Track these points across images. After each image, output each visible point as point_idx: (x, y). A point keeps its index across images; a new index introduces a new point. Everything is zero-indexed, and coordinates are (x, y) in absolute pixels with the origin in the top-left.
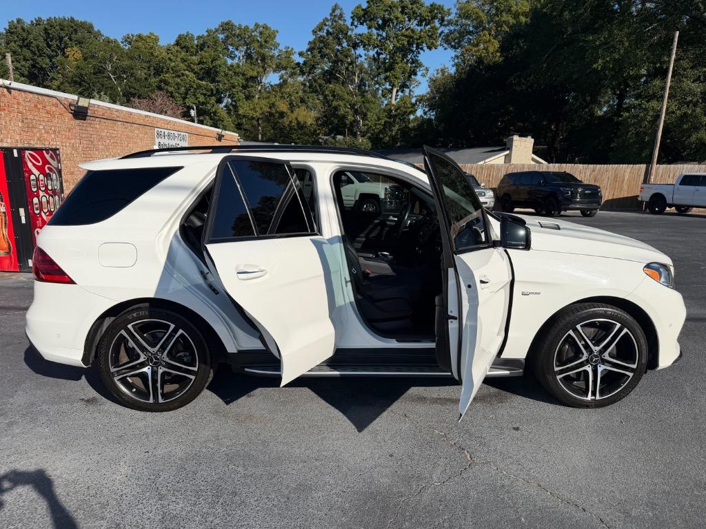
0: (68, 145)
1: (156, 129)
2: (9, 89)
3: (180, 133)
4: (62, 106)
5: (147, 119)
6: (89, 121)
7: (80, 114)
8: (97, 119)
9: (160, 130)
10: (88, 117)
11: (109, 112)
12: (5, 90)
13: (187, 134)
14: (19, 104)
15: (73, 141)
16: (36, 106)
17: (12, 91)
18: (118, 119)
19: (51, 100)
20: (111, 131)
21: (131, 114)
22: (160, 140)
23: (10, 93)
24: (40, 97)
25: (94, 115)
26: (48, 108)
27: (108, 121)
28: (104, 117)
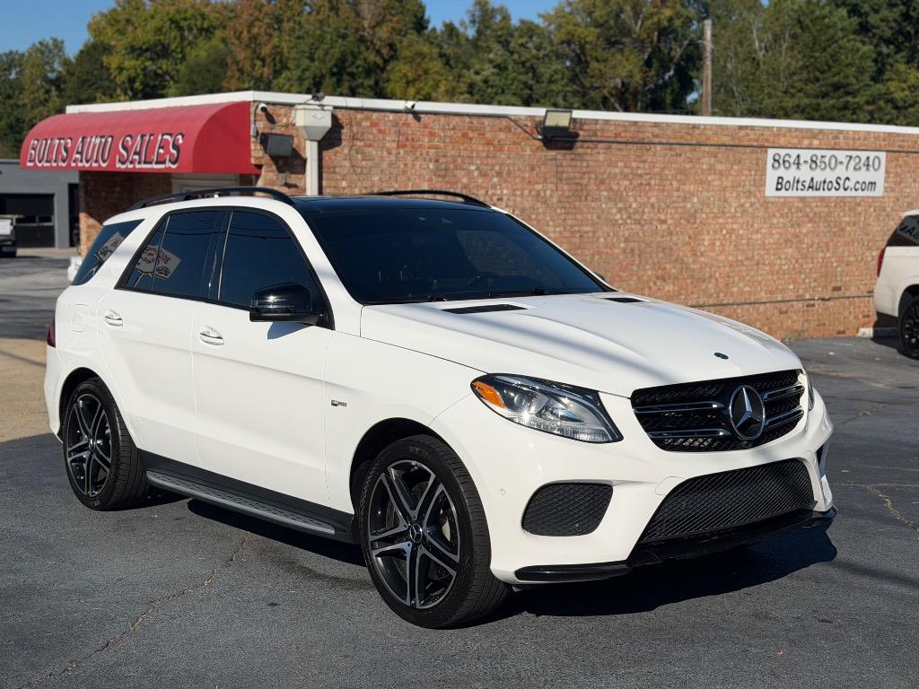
0: (526, 193)
1: (771, 152)
2: (417, 115)
3: (854, 153)
4: (519, 130)
5: (742, 133)
6: (580, 151)
7: (558, 139)
8: (600, 145)
9: (782, 152)
10: (578, 144)
11: (633, 128)
12: (411, 116)
13: (882, 155)
14: (432, 134)
15: (539, 187)
16: (465, 135)
17: (422, 116)
18: (657, 140)
19: (498, 122)
20: (634, 164)
21: (695, 127)
22: (781, 172)
23: (418, 119)
24: (475, 121)
25: (594, 139)
26: (489, 136)
27: (630, 146)
28: (619, 139)
